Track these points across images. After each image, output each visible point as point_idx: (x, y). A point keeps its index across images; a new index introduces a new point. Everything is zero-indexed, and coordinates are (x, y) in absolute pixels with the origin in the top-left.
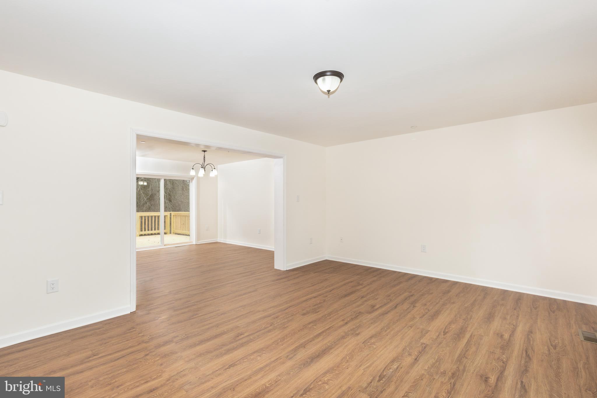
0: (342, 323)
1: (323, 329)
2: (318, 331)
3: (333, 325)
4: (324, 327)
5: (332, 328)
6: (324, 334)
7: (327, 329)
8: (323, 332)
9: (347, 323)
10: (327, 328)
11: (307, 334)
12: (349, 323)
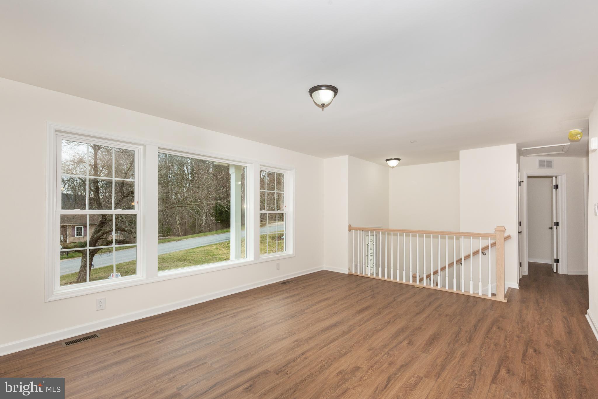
0: (308, 354)
1: (329, 346)
2: (334, 345)
3: (318, 351)
4: (328, 348)
5: (319, 348)
6: (328, 342)
7: (325, 346)
8: (329, 344)
9: (303, 355)
10: (326, 348)
11: (345, 342)
12: (300, 355)
